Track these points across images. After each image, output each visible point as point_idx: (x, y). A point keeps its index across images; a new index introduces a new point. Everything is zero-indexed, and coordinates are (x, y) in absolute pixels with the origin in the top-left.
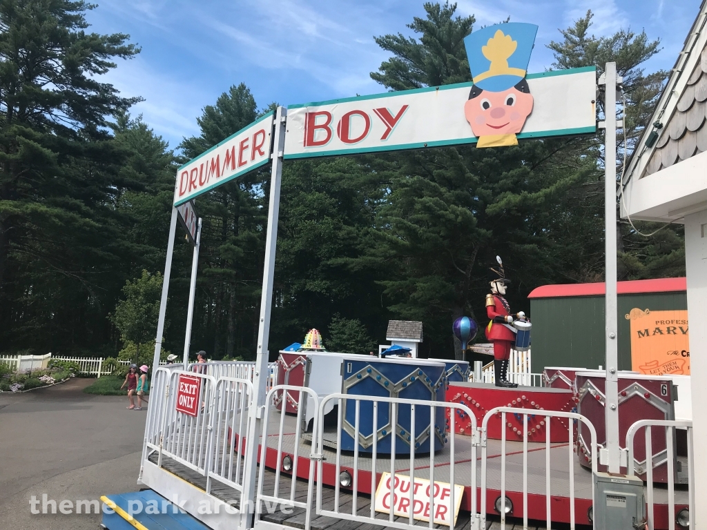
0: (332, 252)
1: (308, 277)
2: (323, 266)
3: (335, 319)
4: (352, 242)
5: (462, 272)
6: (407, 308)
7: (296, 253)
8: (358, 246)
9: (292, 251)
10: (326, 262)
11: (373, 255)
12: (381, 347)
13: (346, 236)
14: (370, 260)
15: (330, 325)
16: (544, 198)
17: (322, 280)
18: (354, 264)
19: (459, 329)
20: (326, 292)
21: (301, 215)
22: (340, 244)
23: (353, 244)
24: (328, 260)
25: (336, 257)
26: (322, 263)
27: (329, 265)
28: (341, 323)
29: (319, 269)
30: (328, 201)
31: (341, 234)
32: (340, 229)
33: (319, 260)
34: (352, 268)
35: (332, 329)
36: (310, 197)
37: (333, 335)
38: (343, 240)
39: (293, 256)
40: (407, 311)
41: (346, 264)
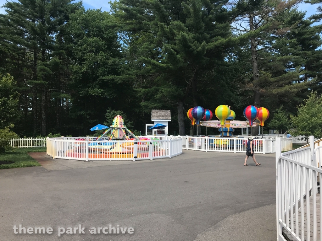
0: (105, 73)
1: (89, 87)
2: (100, 80)
3: (109, 111)
4: (116, 67)
5: (187, 82)
6: (152, 104)
7: (82, 73)
8: (120, 69)
9: (80, 72)
10: (101, 78)
11: (129, 74)
12: (147, 125)
13: (113, 64)
14: (128, 77)
15: (106, 114)
16: (239, 41)
17: (98, 89)
18: (118, 80)
19: (196, 113)
20: (101, 95)
21: (85, 50)
22: (109, 68)
23: (117, 68)
24: (103, 77)
25: (108, 75)
26: (100, 78)
27: (104, 79)
28: (112, 113)
29: (97, 82)
30: (101, 43)
31: (110, 62)
32: (108, 59)
33: (98, 77)
34: (117, 82)
35: (107, 116)
36: (90, 40)
37: (108, 119)
38: (111, 65)
39: (80, 75)
40: (153, 105)
41: (113, 80)
